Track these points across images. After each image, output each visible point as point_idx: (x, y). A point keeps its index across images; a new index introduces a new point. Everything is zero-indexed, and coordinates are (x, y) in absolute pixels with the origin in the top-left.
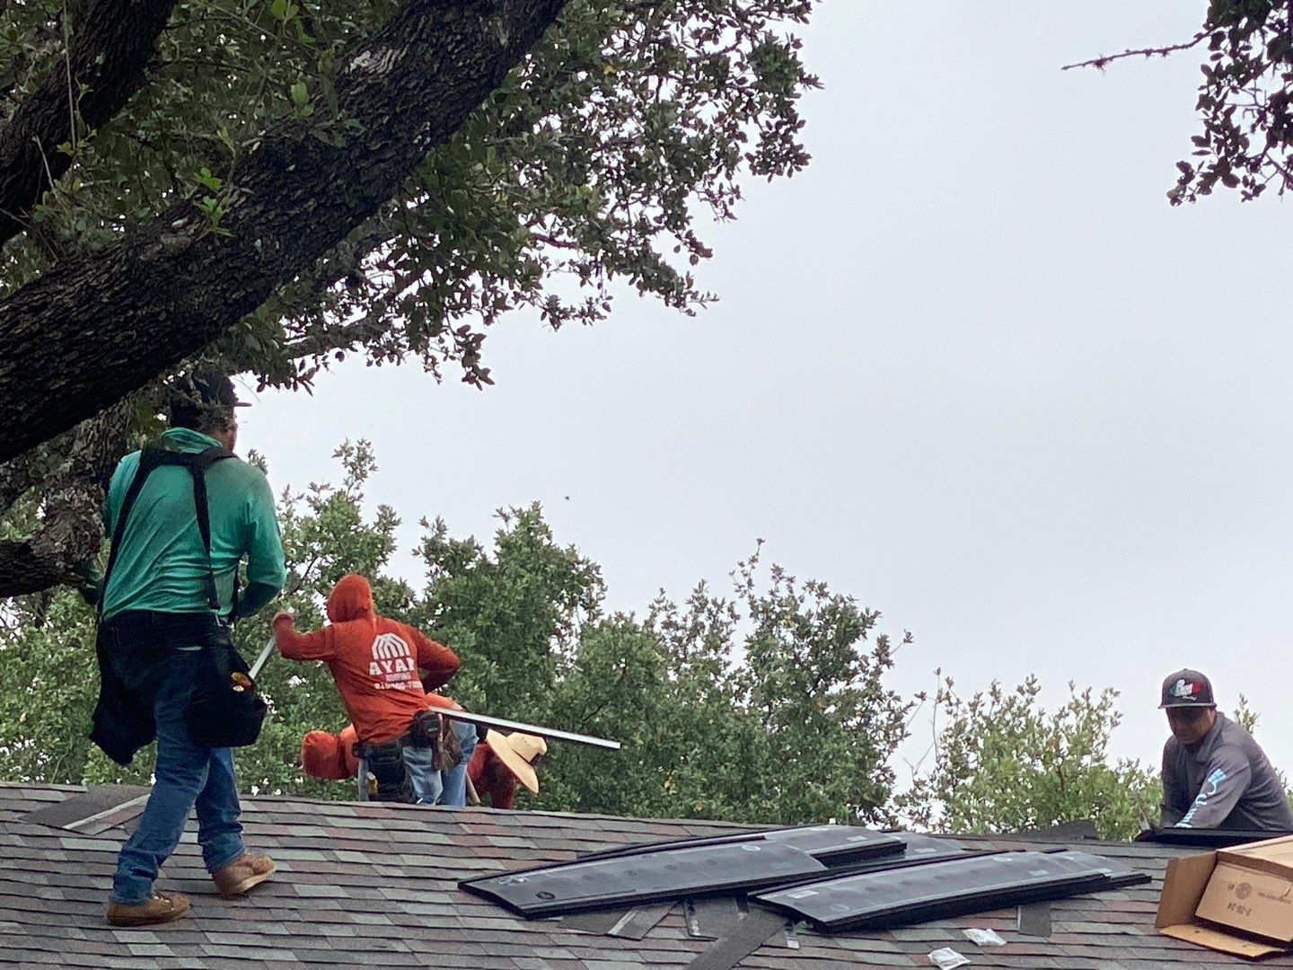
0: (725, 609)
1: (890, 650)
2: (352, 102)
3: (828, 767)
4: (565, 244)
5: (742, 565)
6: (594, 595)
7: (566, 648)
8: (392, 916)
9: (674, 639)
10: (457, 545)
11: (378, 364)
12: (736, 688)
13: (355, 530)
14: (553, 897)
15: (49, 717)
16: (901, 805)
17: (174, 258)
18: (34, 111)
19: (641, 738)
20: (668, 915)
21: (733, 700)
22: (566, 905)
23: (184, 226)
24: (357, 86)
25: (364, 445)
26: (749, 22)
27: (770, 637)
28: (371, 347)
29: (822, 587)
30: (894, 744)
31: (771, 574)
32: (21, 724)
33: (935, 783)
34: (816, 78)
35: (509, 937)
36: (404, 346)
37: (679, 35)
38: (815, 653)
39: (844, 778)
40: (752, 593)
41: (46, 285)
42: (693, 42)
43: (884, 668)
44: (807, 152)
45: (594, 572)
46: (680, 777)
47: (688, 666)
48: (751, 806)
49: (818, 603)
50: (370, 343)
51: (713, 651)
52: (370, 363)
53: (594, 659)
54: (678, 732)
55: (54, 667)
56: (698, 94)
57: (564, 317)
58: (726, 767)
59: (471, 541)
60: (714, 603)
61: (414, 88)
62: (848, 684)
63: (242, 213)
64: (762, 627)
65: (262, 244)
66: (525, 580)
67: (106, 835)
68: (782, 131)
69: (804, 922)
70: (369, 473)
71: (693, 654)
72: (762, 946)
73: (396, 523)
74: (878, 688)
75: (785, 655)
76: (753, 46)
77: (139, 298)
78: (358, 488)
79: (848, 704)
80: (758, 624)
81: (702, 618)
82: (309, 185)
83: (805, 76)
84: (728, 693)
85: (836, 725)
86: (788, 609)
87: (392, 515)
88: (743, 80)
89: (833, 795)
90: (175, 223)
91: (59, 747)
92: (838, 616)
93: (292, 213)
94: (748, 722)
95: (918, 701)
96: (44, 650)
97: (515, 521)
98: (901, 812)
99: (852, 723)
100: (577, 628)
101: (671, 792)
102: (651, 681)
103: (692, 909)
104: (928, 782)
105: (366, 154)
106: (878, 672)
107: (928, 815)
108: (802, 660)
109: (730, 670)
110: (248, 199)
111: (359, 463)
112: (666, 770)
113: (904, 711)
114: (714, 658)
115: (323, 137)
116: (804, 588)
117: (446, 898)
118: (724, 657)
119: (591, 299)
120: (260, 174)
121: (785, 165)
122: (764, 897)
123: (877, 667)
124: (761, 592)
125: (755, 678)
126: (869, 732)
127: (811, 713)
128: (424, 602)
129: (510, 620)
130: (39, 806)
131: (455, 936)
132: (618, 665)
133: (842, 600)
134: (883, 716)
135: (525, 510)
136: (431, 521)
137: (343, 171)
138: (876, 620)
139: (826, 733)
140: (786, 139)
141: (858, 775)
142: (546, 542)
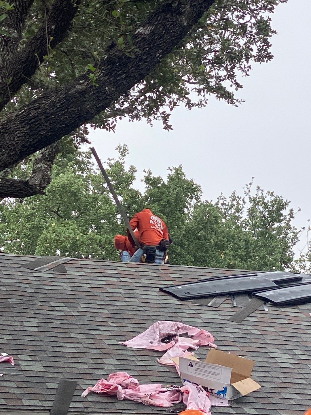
0: (241, 200)
1: (294, 213)
2: (137, 43)
3: (273, 251)
4: (193, 83)
5: (247, 185)
6: (198, 195)
7: (190, 211)
8: (138, 299)
9: (225, 209)
10: (155, 178)
11: (133, 121)
12: (244, 225)
13: (122, 173)
14: (190, 293)
15: (25, 232)
16: (296, 263)
17: (80, 93)
18: (33, 43)
19: (213, 241)
20: (227, 299)
21: (243, 229)
22: (194, 296)
23: (83, 83)
24: (138, 38)
25: (125, 146)
26: (254, 13)
27: (255, 209)
28: (130, 116)
29: (272, 193)
30: (294, 243)
31: (256, 188)
32: (16, 234)
33: (307, 256)
34: (275, 31)
35: (176, 306)
36: (141, 115)
37: (231, 17)
38: (269, 214)
39: (278, 254)
40: (250, 194)
41: (39, 101)
42: (236, 19)
43: (292, 219)
44: (272, 55)
45: (199, 188)
46: (226, 253)
47: (229, 218)
48: (248, 262)
49: (271, 198)
50: (130, 114)
51: (237, 213)
52: (130, 121)
53: (199, 215)
54: (225, 239)
55: (26, 216)
56: (238, 36)
57: (192, 106)
58: (240, 250)
59: (159, 177)
60: (238, 197)
61: (157, 39)
62: (280, 224)
63: (102, 78)
64: (253, 205)
65: (108, 89)
66: (177, 190)
67: (48, 272)
68: (264, 48)
69: (270, 302)
70: (127, 155)
71: (231, 214)
72: (256, 310)
73: (136, 171)
74: (290, 225)
75: (260, 215)
76: (256, 20)
77: (69, 105)
78: (123, 160)
79: (280, 230)
80: (252, 204)
81: (235, 202)
82: (123, 70)
83: (272, 30)
84: (241, 226)
85: (276, 237)
86: (261, 200)
87: (134, 169)
88: (252, 32)
89: (275, 260)
90: (80, 82)
91: (28, 241)
92: (277, 202)
93: (118, 78)
94: (248, 236)
95: (302, 230)
96: (23, 211)
97: (174, 171)
98: (296, 265)
99: (281, 237)
100: (193, 205)
101: (222, 258)
102: (217, 222)
103: (234, 298)
104: (305, 256)
105: (141, 60)
106: (290, 220)
107: (305, 267)
108: (265, 216)
109: (242, 219)
110: (103, 74)
111: (124, 151)
112: (221, 251)
113: (298, 233)
114: (237, 215)
115: (128, 55)
116: (267, 193)
117: (155, 293)
118: (241, 215)
119: (201, 100)
120: (108, 66)
121: (265, 59)
122: (257, 294)
123: (289, 219)
124: (253, 194)
125: (250, 222)
126: (286, 239)
127: (268, 233)
128: (144, 196)
129: (172, 203)
130: (26, 263)
131: (159, 305)
132: (206, 217)
133: (278, 197)
134: (291, 235)
135: (177, 167)
136: (147, 171)
137: (134, 65)
138: (289, 204)
139: (273, 240)
140: (266, 50)
141: (283, 253)
142: (183, 178)
